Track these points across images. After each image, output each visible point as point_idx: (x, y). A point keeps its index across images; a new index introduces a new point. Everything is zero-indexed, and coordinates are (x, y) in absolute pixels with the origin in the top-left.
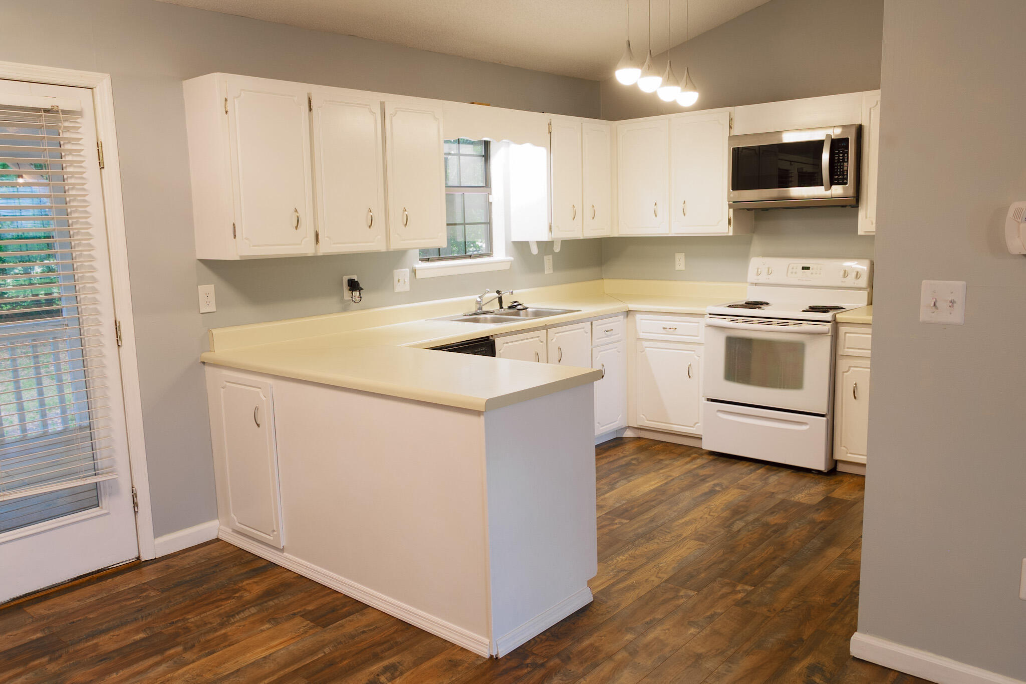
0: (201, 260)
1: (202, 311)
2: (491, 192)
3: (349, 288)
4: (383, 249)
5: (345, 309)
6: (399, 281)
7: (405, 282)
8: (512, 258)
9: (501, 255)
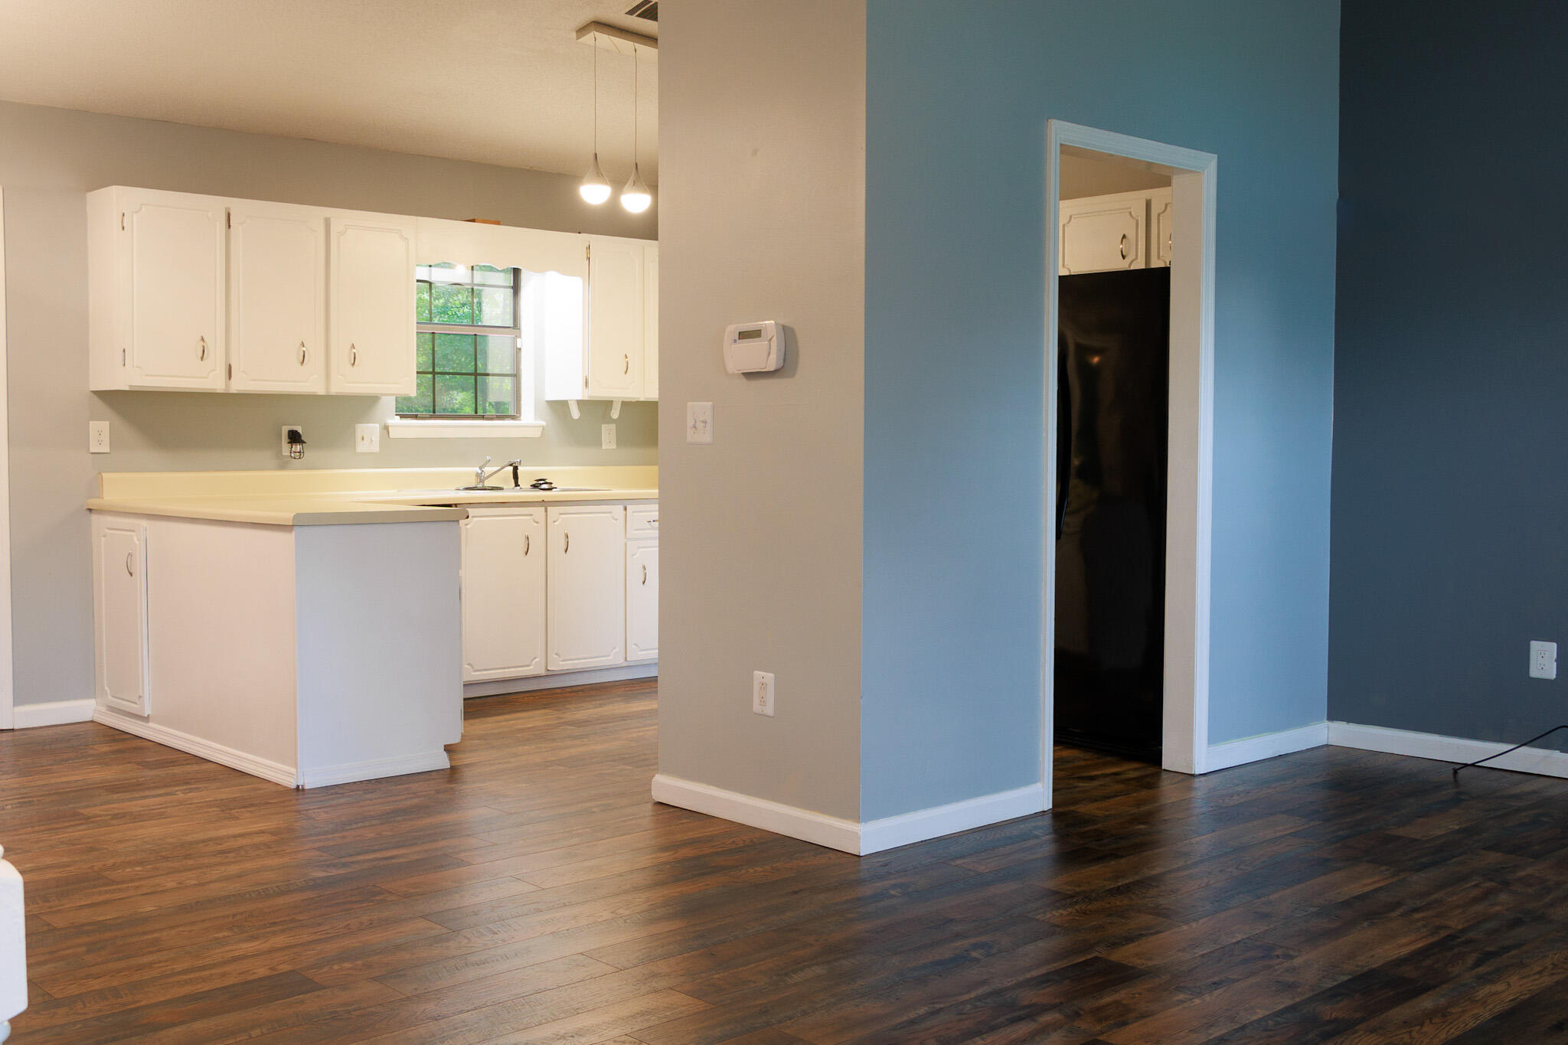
0: (95, 392)
1: (92, 450)
2: (520, 334)
3: (289, 440)
4: (320, 390)
5: (283, 466)
6: (363, 439)
7: (372, 440)
8: (544, 423)
9: (531, 418)
